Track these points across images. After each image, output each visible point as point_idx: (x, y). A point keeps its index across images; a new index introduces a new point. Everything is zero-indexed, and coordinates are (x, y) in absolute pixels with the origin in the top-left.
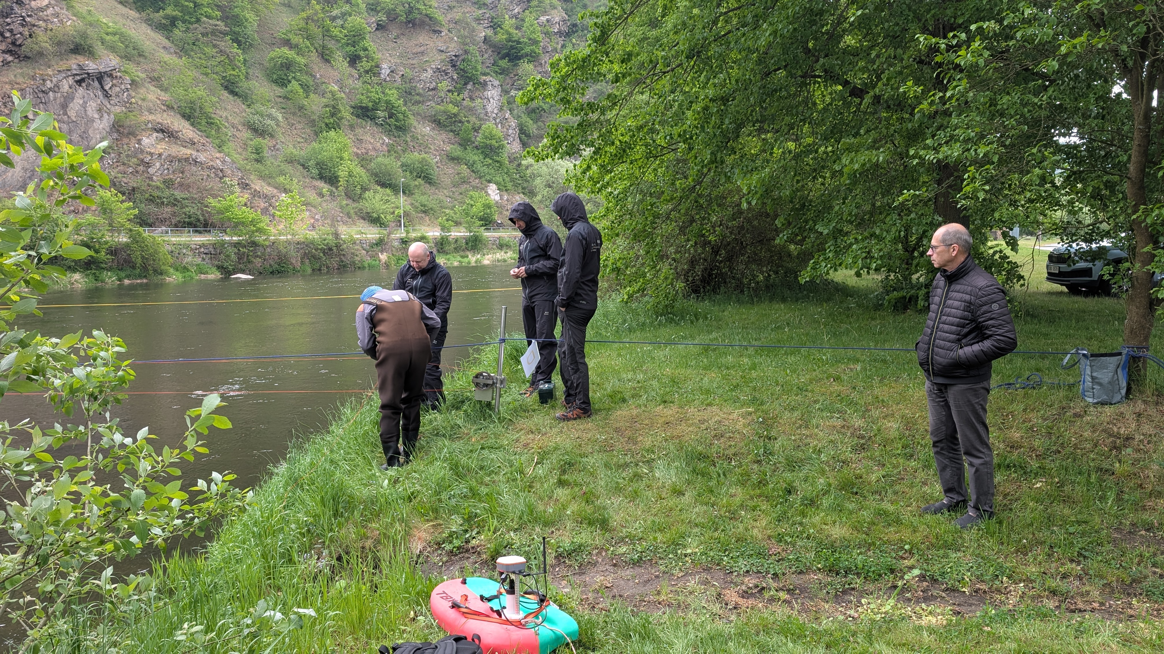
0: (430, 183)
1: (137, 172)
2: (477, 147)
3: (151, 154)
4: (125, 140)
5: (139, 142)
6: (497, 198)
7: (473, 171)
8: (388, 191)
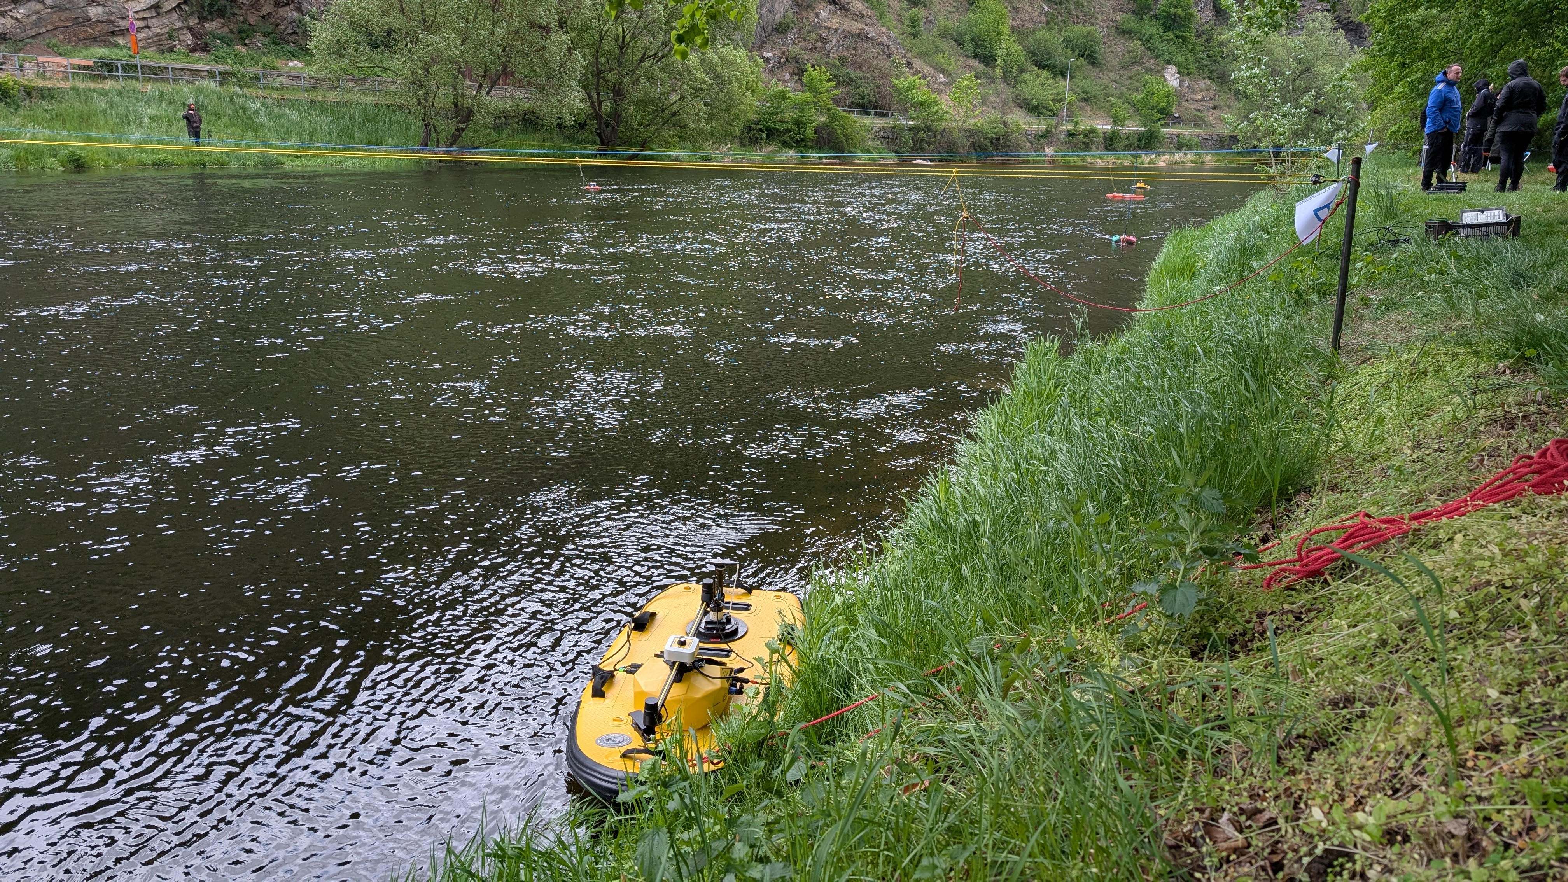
0: (1093, 64)
1: (816, 48)
2: (1156, 17)
3: (829, 29)
4: (805, 14)
5: (817, 15)
6: (1176, 84)
7: (1149, 49)
8: (1046, 73)
